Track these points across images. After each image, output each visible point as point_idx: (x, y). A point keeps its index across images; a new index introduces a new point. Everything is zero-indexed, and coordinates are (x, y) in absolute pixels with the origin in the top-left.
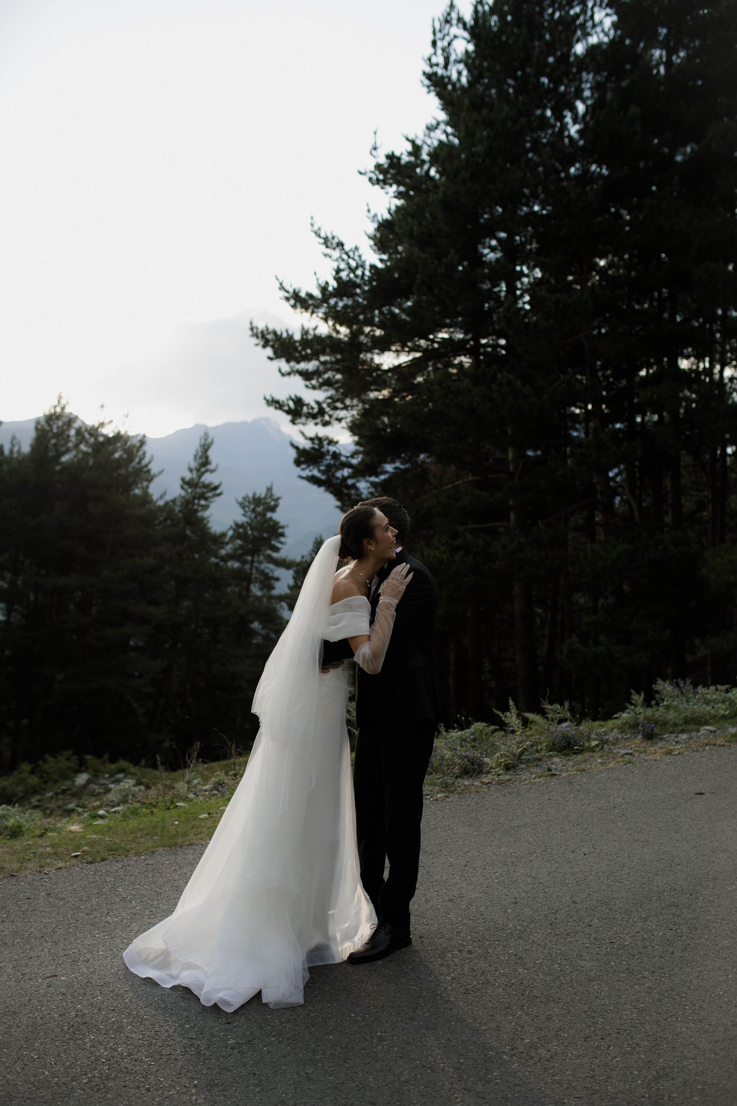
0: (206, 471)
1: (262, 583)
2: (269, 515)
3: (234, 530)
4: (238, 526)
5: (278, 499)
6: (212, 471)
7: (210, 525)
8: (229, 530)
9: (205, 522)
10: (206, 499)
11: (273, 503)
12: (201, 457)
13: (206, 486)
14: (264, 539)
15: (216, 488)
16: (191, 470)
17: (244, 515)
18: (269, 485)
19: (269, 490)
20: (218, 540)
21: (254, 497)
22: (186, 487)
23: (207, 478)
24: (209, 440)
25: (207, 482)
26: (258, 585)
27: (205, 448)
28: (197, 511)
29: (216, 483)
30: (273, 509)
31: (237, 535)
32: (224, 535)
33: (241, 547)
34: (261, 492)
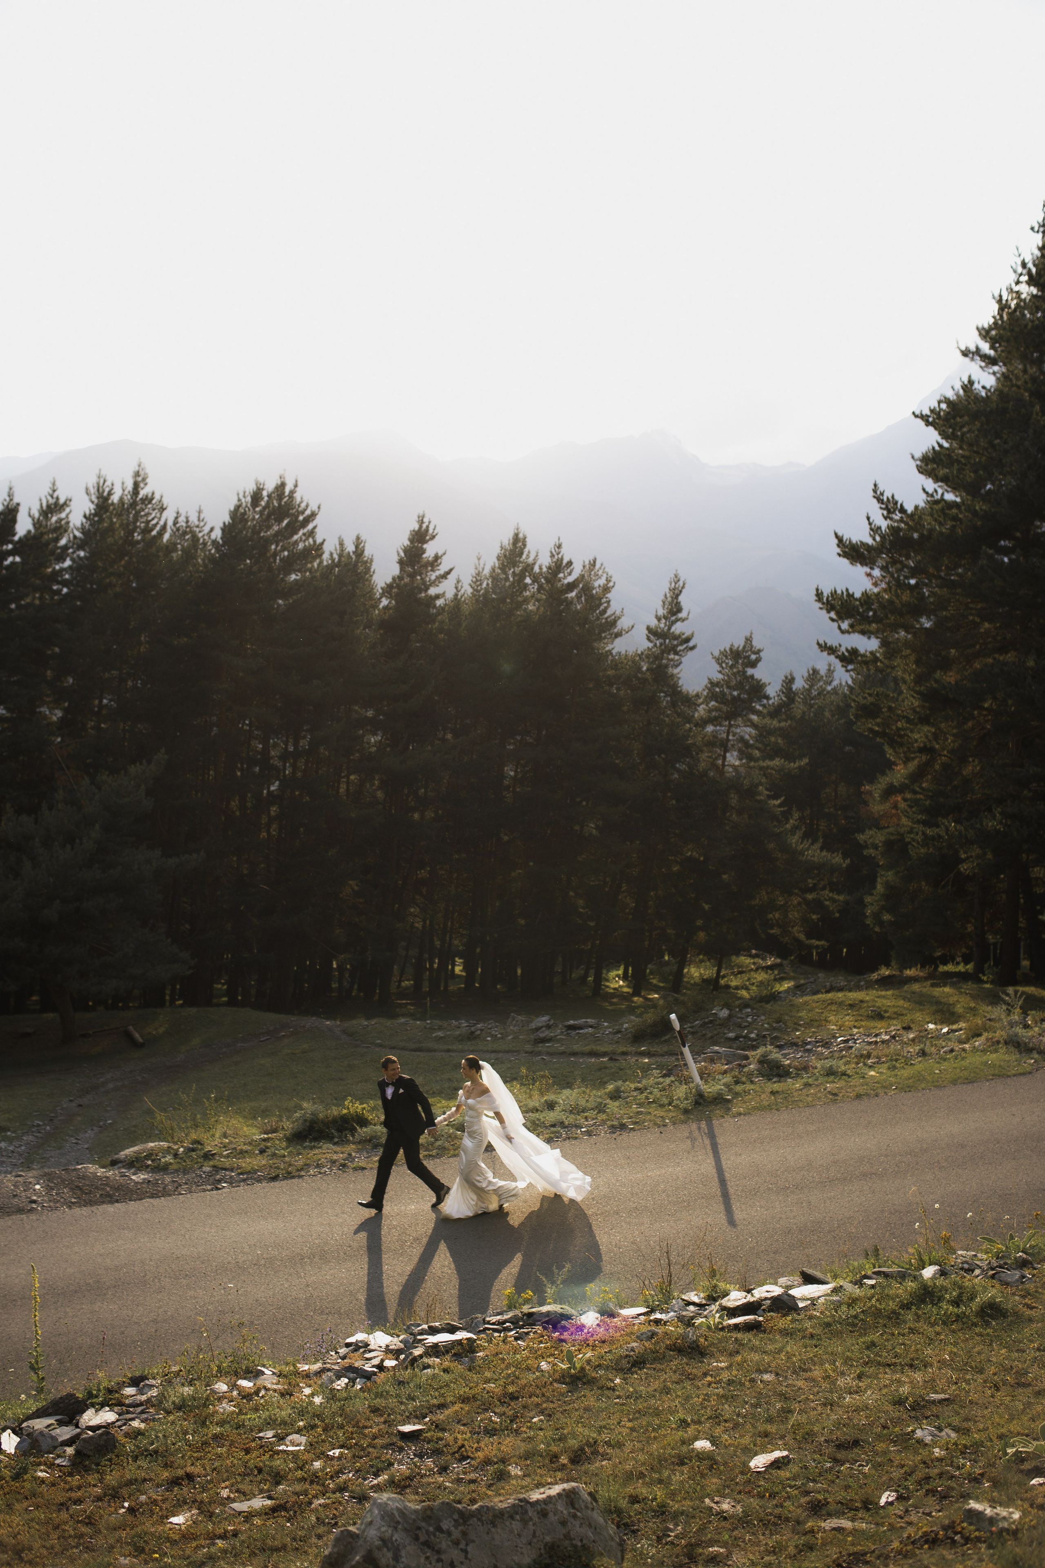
0: (677, 620)
1: (740, 751)
2: (750, 671)
3: (709, 689)
4: (713, 684)
5: (759, 651)
6: (683, 620)
7: (681, 683)
8: (704, 690)
9: (675, 679)
10: (676, 653)
11: (753, 657)
12: (671, 604)
13: (676, 637)
14: (743, 701)
15: (688, 640)
16: (659, 619)
17: (720, 672)
18: (748, 635)
19: (749, 640)
20: (689, 701)
21: (731, 649)
22: (652, 637)
23: (678, 628)
24: (681, 583)
25: (677, 632)
26: (735, 753)
27: (676, 593)
28: (667, 666)
29: (688, 634)
30: (754, 664)
31: (712, 696)
32: (697, 696)
33: (716, 709)
34: (739, 643)
